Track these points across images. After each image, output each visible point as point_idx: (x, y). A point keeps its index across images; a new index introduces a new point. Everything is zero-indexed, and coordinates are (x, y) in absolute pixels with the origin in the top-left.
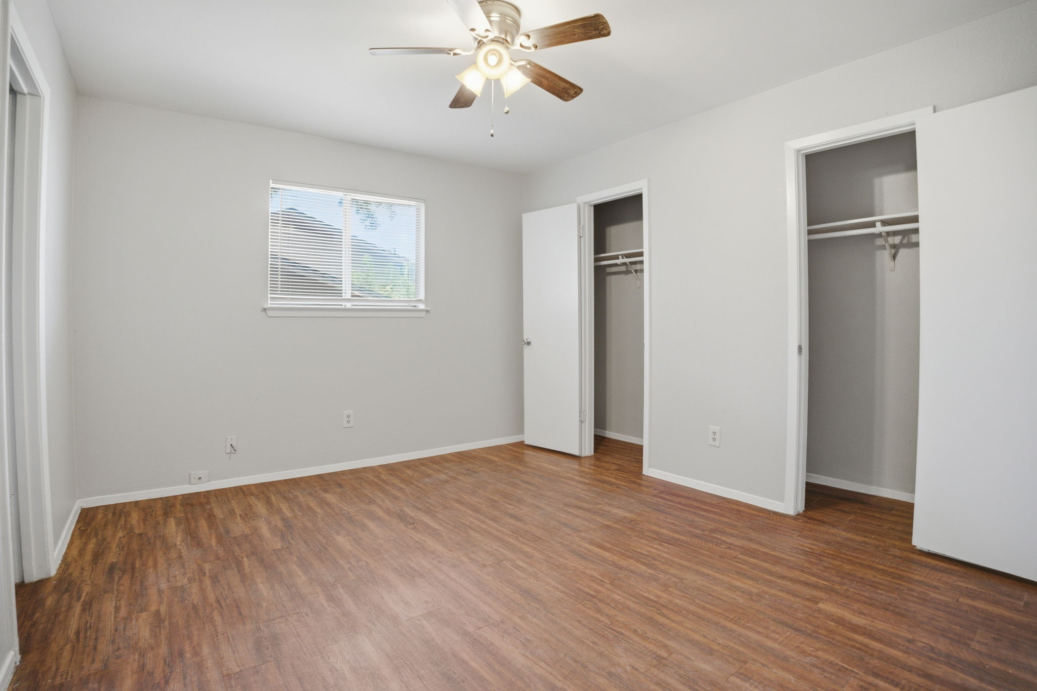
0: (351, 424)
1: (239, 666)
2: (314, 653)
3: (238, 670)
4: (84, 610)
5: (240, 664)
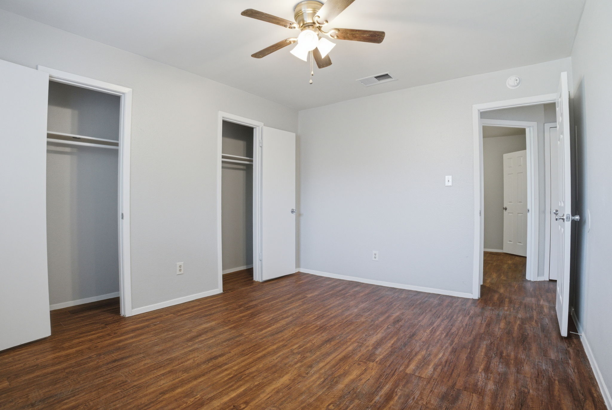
1: (472, 396)
2: (434, 379)
3: (474, 395)
5: (471, 396)
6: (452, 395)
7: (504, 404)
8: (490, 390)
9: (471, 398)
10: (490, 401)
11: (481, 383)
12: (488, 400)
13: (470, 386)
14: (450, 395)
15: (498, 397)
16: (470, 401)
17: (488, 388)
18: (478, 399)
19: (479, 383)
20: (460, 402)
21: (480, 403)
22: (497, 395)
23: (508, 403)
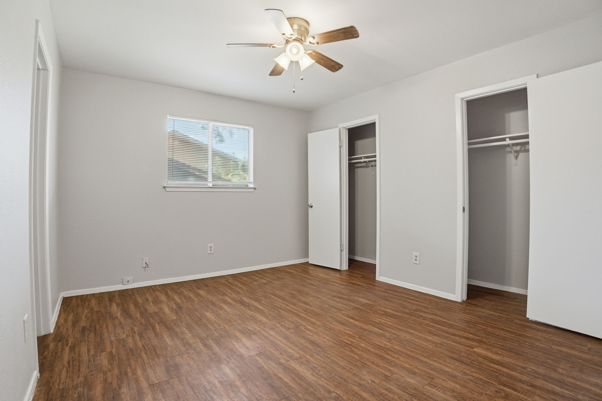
0: (212, 252)
4: (70, 351)
6: (173, 371)
7: (130, 389)
8: (147, 395)
9: (158, 378)
10: (142, 384)
11: (160, 396)
12: (144, 384)
13: (166, 387)
14: (174, 370)
15: (136, 392)
16: (156, 375)
17: (149, 395)
18: (152, 380)
19: (161, 395)
20: (163, 370)
21: (149, 378)
22: (139, 394)
23: (126, 393)
